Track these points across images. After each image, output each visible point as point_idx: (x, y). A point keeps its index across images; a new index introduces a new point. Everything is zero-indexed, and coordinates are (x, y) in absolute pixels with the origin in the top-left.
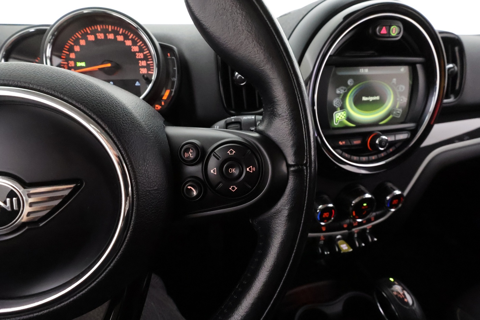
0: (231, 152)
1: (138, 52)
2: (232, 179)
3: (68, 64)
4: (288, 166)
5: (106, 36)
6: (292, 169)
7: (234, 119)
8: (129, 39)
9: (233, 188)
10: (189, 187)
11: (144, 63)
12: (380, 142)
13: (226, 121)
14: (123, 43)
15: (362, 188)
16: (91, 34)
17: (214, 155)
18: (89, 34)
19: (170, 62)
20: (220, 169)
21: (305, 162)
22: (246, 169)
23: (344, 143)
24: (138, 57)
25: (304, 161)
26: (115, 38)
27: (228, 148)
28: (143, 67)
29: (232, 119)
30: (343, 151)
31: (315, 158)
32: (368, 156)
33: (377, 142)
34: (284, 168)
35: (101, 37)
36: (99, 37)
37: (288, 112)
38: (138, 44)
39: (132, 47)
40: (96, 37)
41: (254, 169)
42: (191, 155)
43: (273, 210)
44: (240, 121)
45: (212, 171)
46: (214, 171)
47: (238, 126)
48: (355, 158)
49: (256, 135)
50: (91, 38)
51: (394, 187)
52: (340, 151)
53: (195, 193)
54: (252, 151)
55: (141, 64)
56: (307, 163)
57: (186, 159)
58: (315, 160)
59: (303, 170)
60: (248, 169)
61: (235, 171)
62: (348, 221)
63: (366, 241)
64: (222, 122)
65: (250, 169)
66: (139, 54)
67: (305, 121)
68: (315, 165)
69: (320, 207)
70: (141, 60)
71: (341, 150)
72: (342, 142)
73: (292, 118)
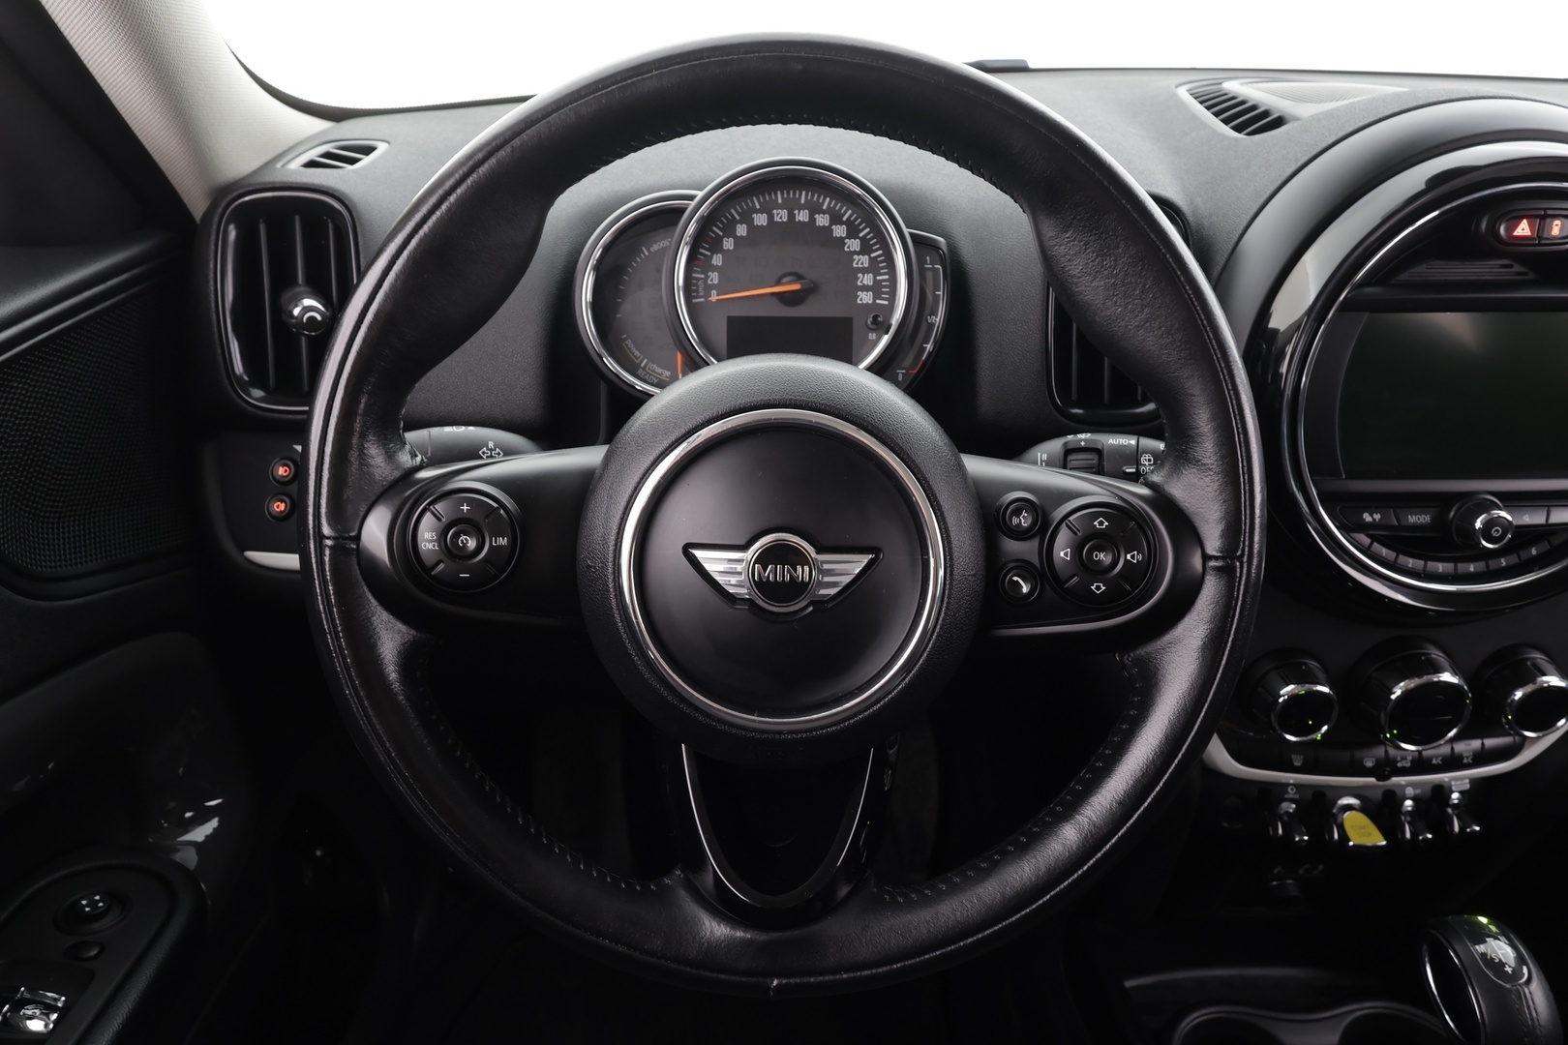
0: (1101, 523)
1: (858, 253)
2: (1099, 572)
3: (707, 277)
4: (1206, 557)
5: (791, 216)
6: (1212, 563)
7: (1085, 440)
8: (841, 223)
9: (1098, 588)
10: (1015, 578)
11: (867, 279)
12: (1489, 524)
13: (1065, 444)
14: (828, 230)
15: (1436, 654)
16: (761, 211)
17: (1067, 526)
18: (757, 212)
19: (929, 275)
20: (1077, 548)
21: (1239, 553)
22: (1126, 557)
23: (1377, 517)
24: (857, 264)
25: (1237, 551)
26: (812, 220)
27: (1096, 516)
28: (865, 288)
29: (1081, 440)
30: (1374, 538)
31: (1261, 547)
32: (1455, 560)
33: (1478, 525)
34: (1197, 562)
35: (781, 218)
36: (777, 219)
37: (1214, 459)
38: (861, 235)
39: (847, 240)
40: (771, 217)
41: (1140, 557)
42: (1023, 521)
43: (1167, 638)
44: (1100, 447)
45: (1062, 554)
46: (1066, 554)
47: (1093, 459)
48: (1411, 563)
49: (1144, 491)
50: (760, 220)
51: (1547, 666)
52: (1365, 540)
53: (1025, 590)
54: (1137, 522)
55: (861, 282)
56: (1243, 555)
57: (1015, 529)
58: (1260, 552)
59: (1235, 567)
60: (1129, 557)
61: (1104, 557)
62: (1380, 752)
63: (1441, 825)
64: (1055, 446)
65: (1133, 557)
66: (861, 256)
67: (1246, 477)
68: (1260, 562)
69: (1289, 689)
70: (864, 271)
71: (1368, 536)
72: (1371, 515)
73: (1222, 471)
